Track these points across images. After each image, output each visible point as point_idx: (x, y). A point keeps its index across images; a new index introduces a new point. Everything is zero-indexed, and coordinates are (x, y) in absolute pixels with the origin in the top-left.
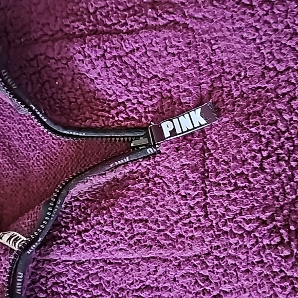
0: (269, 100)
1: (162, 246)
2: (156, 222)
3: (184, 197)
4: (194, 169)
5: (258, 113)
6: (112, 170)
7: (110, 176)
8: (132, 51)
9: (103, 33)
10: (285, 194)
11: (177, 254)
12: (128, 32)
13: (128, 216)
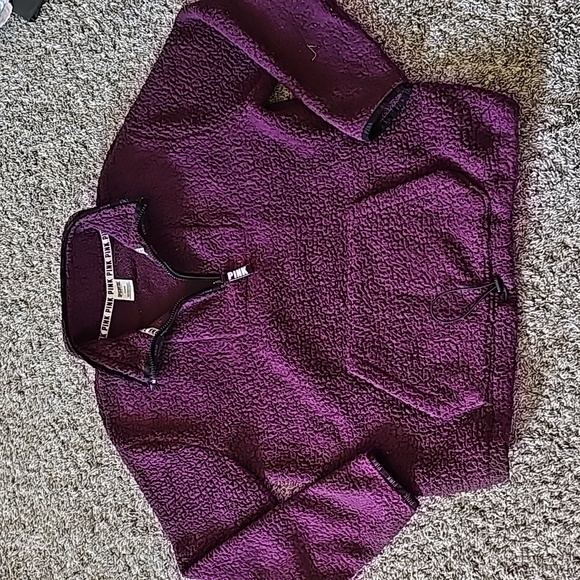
0: (274, 264)
1: (226, 332)
2: (224, 321)
3: (237, 309)
4: (241, 295)
5: (270, 270)
6: (203, 295)
7: (203, 298)
8: (216, 236)
9: (201, 226)
10: (278, 306)
11: (233, 336)
12: (213, 227)
13: (211, 318)
